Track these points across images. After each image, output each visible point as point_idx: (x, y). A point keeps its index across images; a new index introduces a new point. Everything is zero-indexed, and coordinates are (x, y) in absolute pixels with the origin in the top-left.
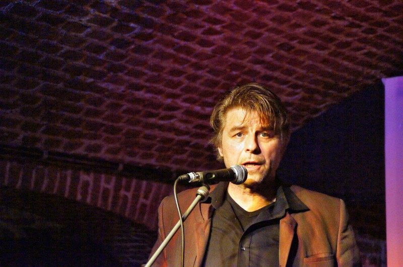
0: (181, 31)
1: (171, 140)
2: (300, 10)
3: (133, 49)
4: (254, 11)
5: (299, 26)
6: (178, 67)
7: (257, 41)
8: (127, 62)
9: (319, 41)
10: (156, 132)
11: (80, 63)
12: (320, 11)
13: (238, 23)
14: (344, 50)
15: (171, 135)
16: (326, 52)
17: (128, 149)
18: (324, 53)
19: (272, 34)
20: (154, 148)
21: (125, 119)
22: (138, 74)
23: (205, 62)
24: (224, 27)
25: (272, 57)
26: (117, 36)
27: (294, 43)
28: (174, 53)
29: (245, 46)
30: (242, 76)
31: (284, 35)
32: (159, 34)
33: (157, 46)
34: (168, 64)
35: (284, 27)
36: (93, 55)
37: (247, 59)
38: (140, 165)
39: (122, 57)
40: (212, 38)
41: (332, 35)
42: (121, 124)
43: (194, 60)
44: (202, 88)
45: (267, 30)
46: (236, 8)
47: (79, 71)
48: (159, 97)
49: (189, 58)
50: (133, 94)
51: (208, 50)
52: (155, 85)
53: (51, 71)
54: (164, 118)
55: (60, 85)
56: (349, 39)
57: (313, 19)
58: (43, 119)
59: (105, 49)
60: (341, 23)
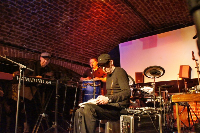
0: (78, 30)
1: (81, 56)
2: (101, 26)
3: (70, 34)
4: (92, 25)
6: (79, 39)
7: (94, 33)
9: (106, 34)
10: (78, 54)
11: (60, 36)
12: (104, 26)
13: (89, 28)
15: (81, 55)
17: (73, 58)
18: (107, 37)
20: (78, 58)
22: (72, 40)
23: (85, 38)
24: (87, 29)
25: (97, 37)
26: (66, 30)
28: (78, 35)
30: (92, 42)
31: (99, 32)
32: (74, 30)
33: (75, 33)
34: (77, 38)
35: (98, 30)
36: (62, 35)
37: (93, 38)
39: (67, 35)
40: (85, 32)
41: (108, 33)
42: (70, 52)
44: (85, 44)
45: (95, 31)
47: (60, 38)
48: (77, 46)
49: (81, 37)
50: (72, 45)
51: (85, 35)
52: (76, 43)
53: (55, 38)
54: (79, 51)
55: (57, 42)
56: (111, 34)
57: (103, 28)
58: (55, 49)
59: (64, 33)
60: (109, 30)
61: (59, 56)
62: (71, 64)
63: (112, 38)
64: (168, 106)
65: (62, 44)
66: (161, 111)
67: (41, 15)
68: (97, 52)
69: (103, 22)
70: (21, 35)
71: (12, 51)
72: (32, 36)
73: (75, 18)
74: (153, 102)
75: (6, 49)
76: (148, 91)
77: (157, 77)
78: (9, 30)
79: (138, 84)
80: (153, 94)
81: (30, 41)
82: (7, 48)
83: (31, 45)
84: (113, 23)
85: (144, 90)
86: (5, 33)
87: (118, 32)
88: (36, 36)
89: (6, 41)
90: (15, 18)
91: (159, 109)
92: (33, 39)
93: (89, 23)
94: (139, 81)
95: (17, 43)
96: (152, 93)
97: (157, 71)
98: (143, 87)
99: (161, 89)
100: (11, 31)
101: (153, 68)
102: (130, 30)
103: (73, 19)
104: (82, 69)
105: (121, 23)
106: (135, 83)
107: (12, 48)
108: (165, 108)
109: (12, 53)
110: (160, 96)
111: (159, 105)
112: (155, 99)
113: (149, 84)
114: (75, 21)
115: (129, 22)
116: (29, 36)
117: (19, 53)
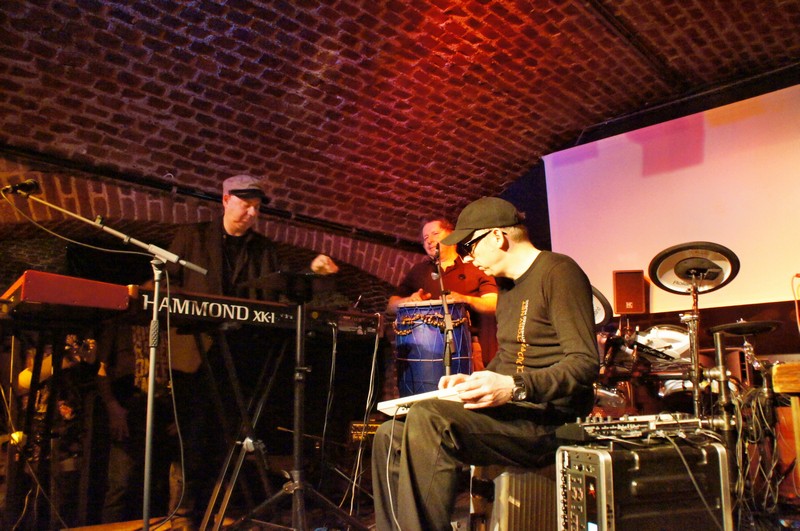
0: (378, 104)
1: (391, 210)
2: (467, 84)
3: (344, 121)
4: (431, 85)
5: (470, 102)
6: (383, 140)
7: (441, 116)
8: (341, 134)
9: (488, 118)
10: (377, 202)
11: (304, 134)
12: (482, 86)
13: (421, 96)
14: (509, 129)
15: (390, 206)
16: (496, 130)
17: (359, 216)
19: (450, 110)
20: (379, 217)
21: (351, 188)
22: (354, 146)
23: (404, 136)
24: (411, 101)
25: (455, 133)
26: (328, 107)
27: (469, 119)
28: (378, 126)
29: (432, 121)
30: (435, 151)
31: (460, 110)
32: (361, 107)
33: (363, 119)
34: (375, 137)
35: (458, 102)
36: (314, 126)
37: (436, 135)
39: (335, 129)
40: (405, 111)
41: (497, 112)
42: (348, 193)
43: (394, 134)
44: (407, 162)
45: (445, 105)
47: (305, 141)
48: (374, 169)
49: (390, 132)
50: (353, 165)
51: (404, 124)
52: (368, 157)
53: (285, 141)
54: (381, 189)
55: (294, 154)
56: (511, 117)
57: (479, 94)
58: (287, 185)
59: (322, 121)
60: (501, 99)
61: (305, 213)
62: (351, 241)
63: (514, 132)
64: (754, 411)
65: (315, 162)
66: (726, 428)
67: (227, 52)
68: (453, 192)
69: (478, 69)
70: (156, 135)
71: (122, 196)
72: (197, 137)
73: (364, 56)
74: (691, 392)
75: (98, 190)
76: (670, 347)
77: (706, 288)
78: (110, 117)
79: (624, 318)
80: (688, 360)
81: (190, 155)
82: (104, 187)
83: (192, 172)
84: (516, 74)
85: (650, 342)
86: (93, 129)
87: (540, 108)
88: (212, 136)
89: (98, 161)
90: (129, 69)
91: (716, 422)
92: (200, 149)
93: (418, 76)
94: (629, 305)
95: (139, 166)
96: (684, 355)
97: (705, 265)
98: (649, 332)
99: (722, 336)
100: (117, 119)
101: (688, 254)
102: (586, 97)
103: (354, 63)
104: (396, 262)
105: (550, 69)
106: (615, 315)
107: (121, 186)
108: (744, 419)
109: (121, 203)
110: (721, 367)
111: (718, 406)
112: (701, 381)
113: (671, 320)
114: (364, 72)
115: (584, 64)
116: (184, 135)
117: (148, 202)
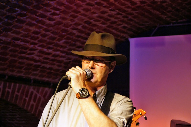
0: (40, 13)
1: (32, 64)
2: (96, 6)
3: (16, 21)
4: (75, 5)
5: (95, 13)
6: (37, 30)
7: (76, 19)
8: (13, 27)
9: (103, 20)
10: (25, 61)
12: (105, 7)
13: (67, 10)
14: (113, 25)
15: (32, 62)
16: (105, 25)
17: (11, 69)
18: (104, 26)
19: (82, 17)
20: (23, 68)
21: (10, 54)
22: (19, 33)
23: (50, 28)
24: (60, 12)
25: (82, 27)
27: (92, 21)
28: (36, 23)
29: (69, 21)
30: (67, 35)
31: (88, 17)
32: (29, 14)
33: (28, 20)
34: (33, 29)
35: (88, 13)
37: (70, 28)
38: (16, 76)
40: (55, 17)
41: (109, 18)
42: (7, 57)
43: (45, 27)
44: (48, 40)
45: (80, 15)
46: (67, 3)
48: (27, 44)
49: (43, 26)
50: (15, 42)
51: (52, 23)
52: (26, 38)
54: (29, 54)
56: (116, 20)
57: (101, 10)
60: (113, 13)
62: (3, 83)
104: (29, 93)
